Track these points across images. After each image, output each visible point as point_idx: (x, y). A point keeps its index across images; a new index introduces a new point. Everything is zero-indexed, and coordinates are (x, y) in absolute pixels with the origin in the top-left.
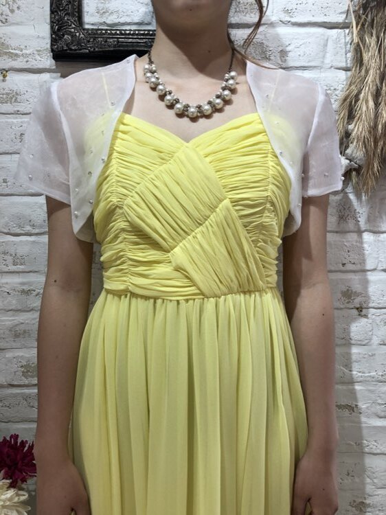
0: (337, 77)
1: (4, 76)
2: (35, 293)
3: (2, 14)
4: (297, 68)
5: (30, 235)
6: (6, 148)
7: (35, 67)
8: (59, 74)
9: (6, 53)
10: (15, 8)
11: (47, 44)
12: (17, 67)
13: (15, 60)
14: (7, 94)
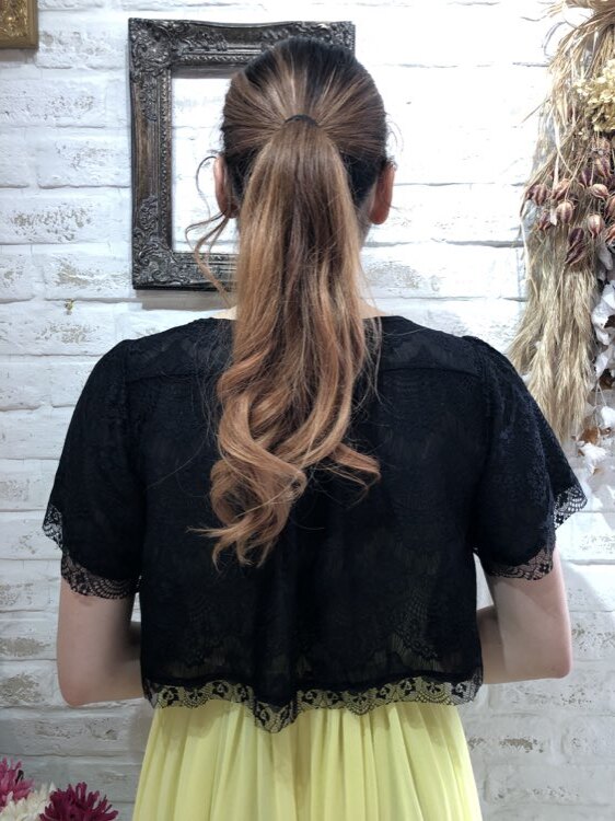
1: (68, 307)
3: (67, 229)
6: (69, 399)
7: (110, 297)
8: (140, 305)
9: (73, 280)
10: (84, 221)
11: (125, 265)
12: (86, 297)
13: (84, 288)
14: (73, 331)
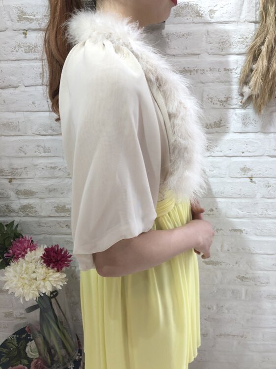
0: (248, 28)
1: (25, 34)
2: (58, 169)
4: (221, 23)
5: (52, 135)
6: (32, 82)
12: (33, 28)
13: (31, 23)
